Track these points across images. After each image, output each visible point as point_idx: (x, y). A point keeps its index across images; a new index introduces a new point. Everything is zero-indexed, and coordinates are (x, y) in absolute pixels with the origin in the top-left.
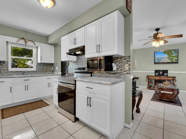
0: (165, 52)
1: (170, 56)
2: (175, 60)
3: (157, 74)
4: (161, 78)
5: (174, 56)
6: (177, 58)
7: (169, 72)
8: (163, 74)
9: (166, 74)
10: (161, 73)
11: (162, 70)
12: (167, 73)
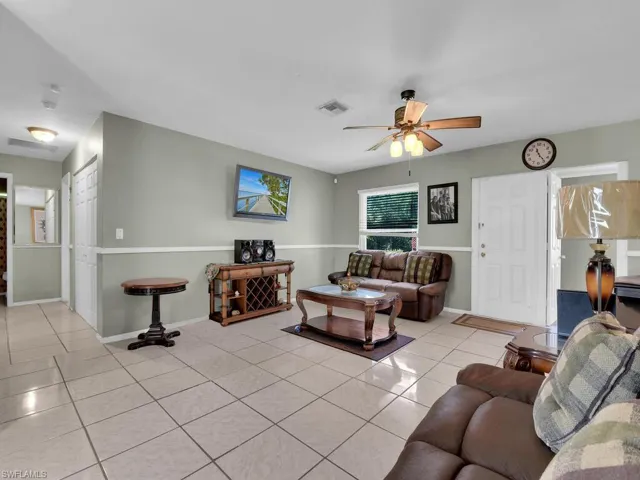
0: (265, 178)
1: (273, 194)
2: (282, 207)
3: (246, 256)
4: (265, 269)
5: (280, 195)
6: (284, 204)
8: (264, 257)
9: (270, 255)
10: (260, 251)
11: (260, 241)
12: (273, 250)
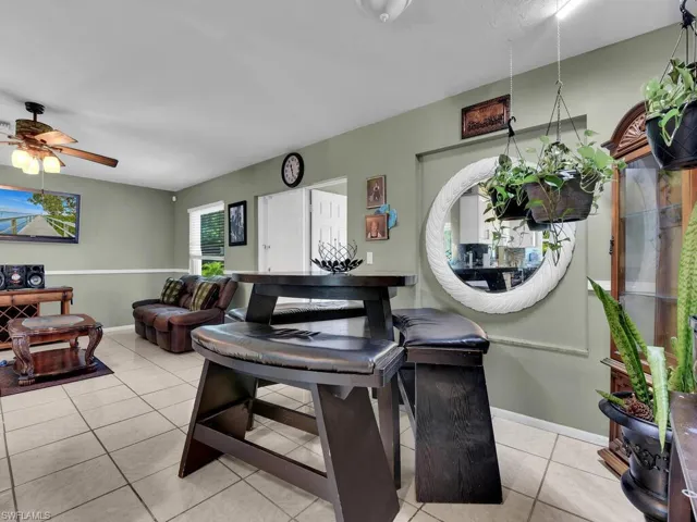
0: (38, 197)
1: (53, 214)
2: (70, 229)
4: (17, 297)
5: (64, 214)
6: (74, 225)
7: (46, 273)
8: (24, 284)
9: (35, 281)
10: (16, 277)
11: (18, 267)
12: (42, 276)
